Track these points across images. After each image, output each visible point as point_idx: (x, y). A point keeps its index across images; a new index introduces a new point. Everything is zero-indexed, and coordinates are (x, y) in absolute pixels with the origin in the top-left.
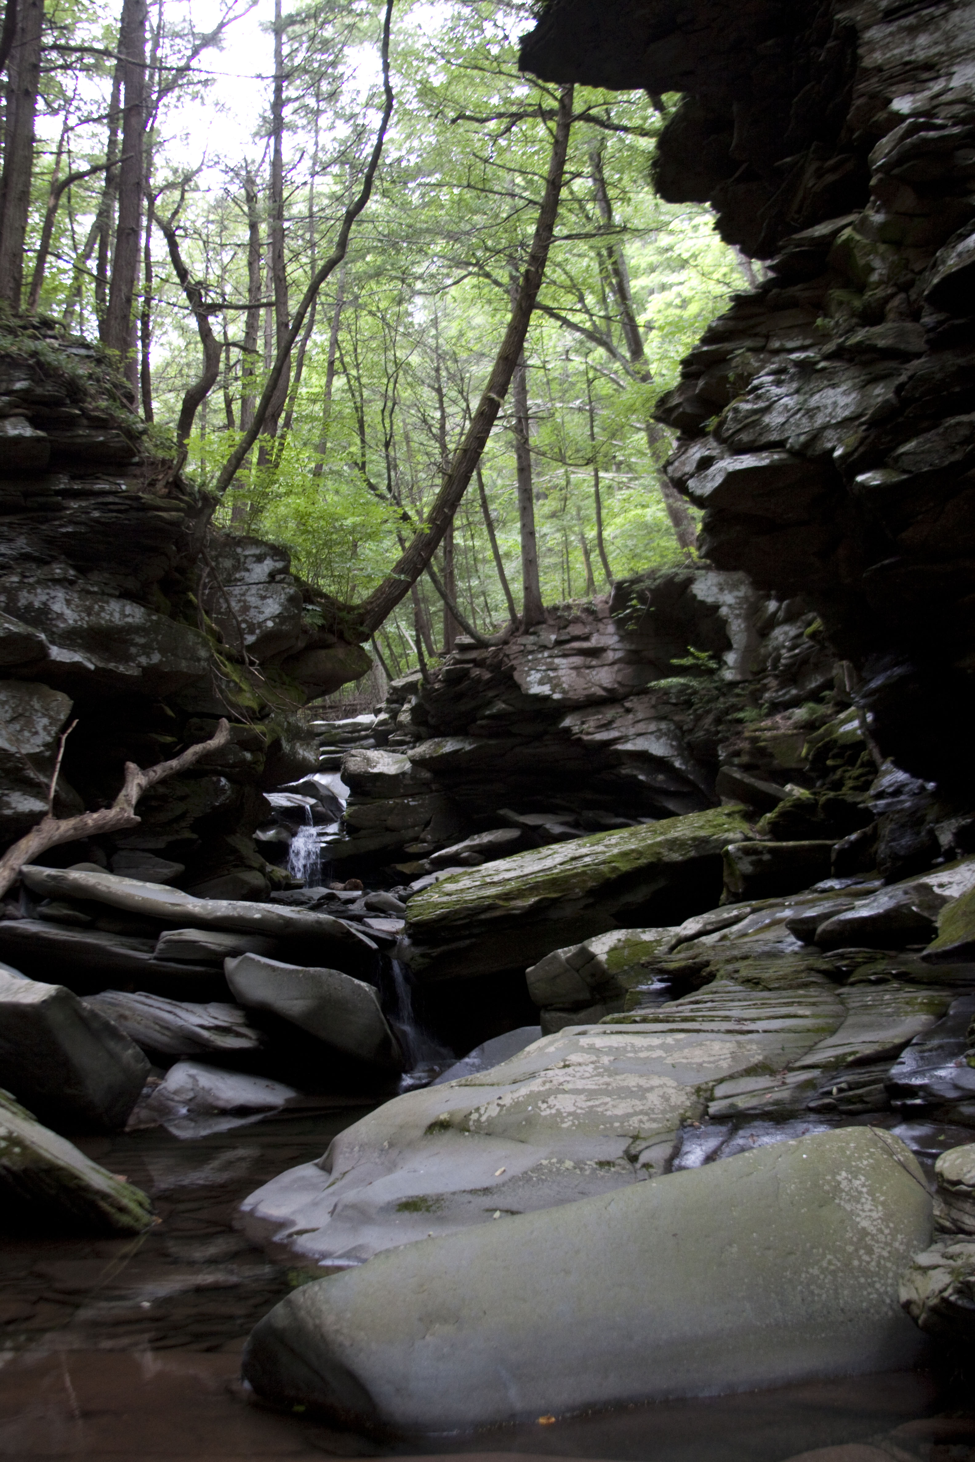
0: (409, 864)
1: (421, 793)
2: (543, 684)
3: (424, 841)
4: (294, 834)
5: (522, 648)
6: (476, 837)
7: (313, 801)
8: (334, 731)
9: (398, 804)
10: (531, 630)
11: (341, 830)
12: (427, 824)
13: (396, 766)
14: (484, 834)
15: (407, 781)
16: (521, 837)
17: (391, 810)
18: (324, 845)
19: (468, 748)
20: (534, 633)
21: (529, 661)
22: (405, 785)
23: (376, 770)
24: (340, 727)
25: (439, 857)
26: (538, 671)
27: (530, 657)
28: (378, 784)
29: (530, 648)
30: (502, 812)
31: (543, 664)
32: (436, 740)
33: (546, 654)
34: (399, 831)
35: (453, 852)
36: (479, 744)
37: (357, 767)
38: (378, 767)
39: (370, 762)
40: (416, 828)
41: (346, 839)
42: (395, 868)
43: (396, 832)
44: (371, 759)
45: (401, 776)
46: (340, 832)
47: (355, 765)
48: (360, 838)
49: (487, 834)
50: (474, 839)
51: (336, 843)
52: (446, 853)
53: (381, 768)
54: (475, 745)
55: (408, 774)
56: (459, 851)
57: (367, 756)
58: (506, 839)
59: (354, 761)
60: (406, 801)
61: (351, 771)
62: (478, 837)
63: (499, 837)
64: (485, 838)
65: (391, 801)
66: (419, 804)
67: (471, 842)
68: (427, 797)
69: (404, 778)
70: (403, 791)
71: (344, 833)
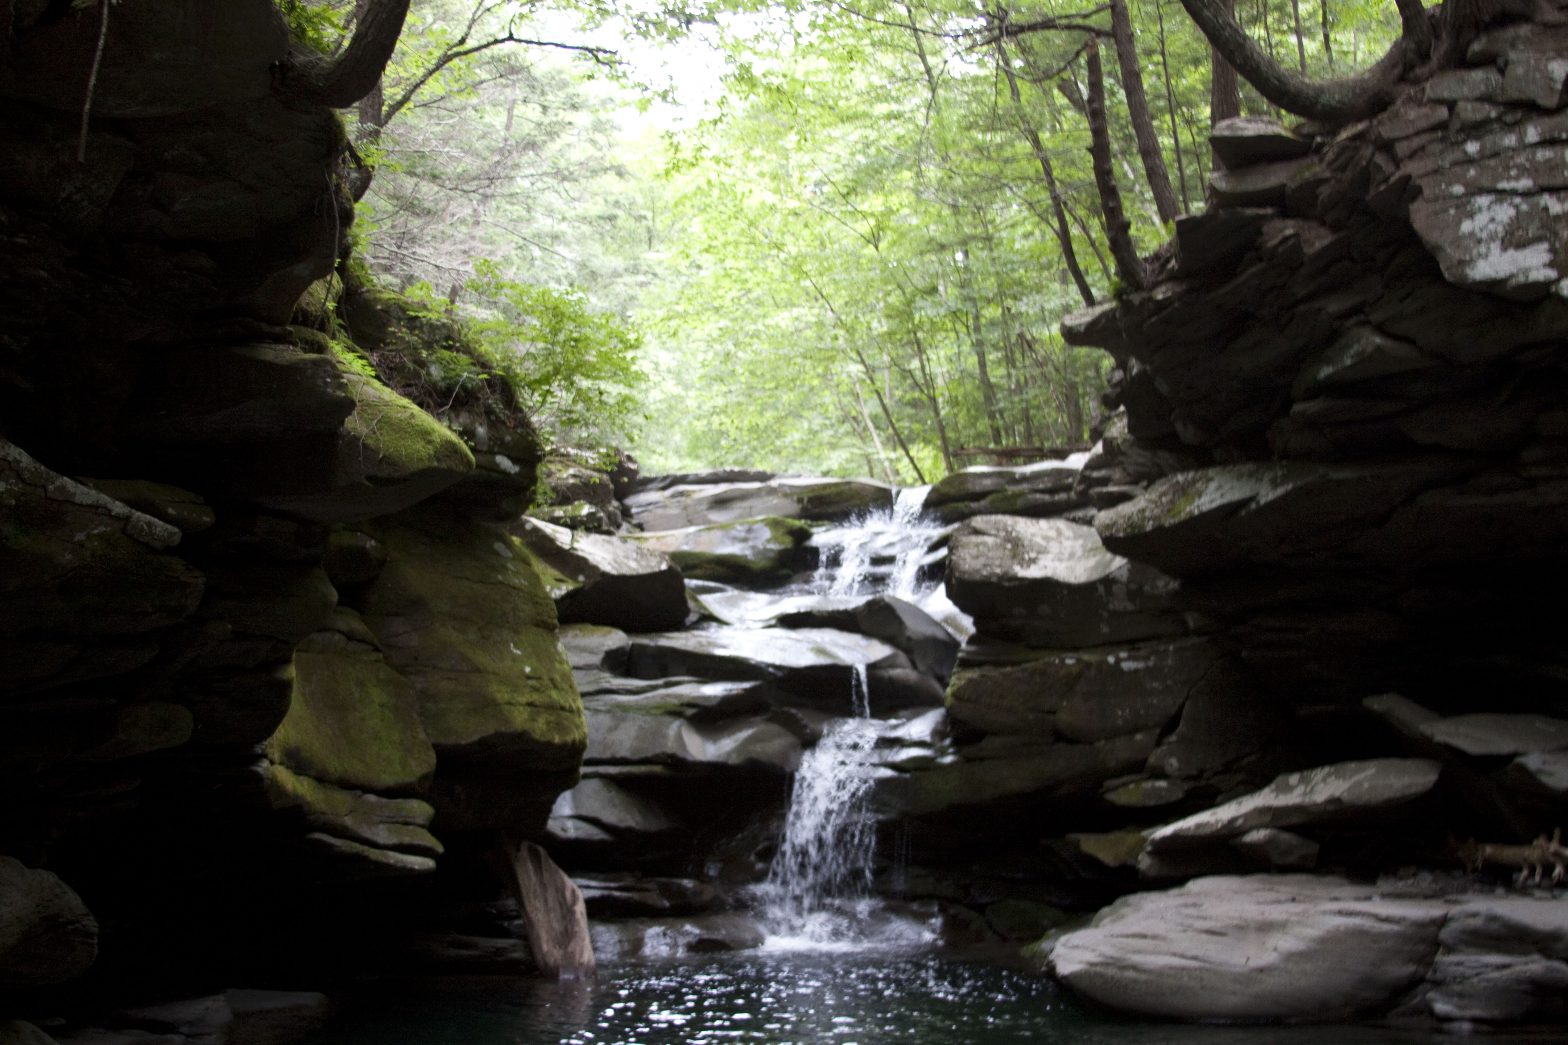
0: (1113, 836)
1: (1157, 638)
2: (1521, 245)
3: (1159, 773)
4: (810, 742)
5: (1443, 113)
6: (1294, 779)
7: (879, 651)
8: (1012, 489)
9: (1088, 665)
10: (1476, 47)
11: (938, 733)
12: (1170, 725)
13: (1092, 562)
14: (1319, 774)
15: (1121, 603)
16: (1437, 785)
17: (1071, 682)
18: (887, 773)
19: (1267, 495)
20: (1487, 60)
21: (1470, 161)
22: (1114, 614)
23: (1033, 572)
24: (1024, 479)
25: (1175, 837)
26: (1502, 195)
27: (1472, 147)
28: (1044, 609)
29: (1469, 111)
30: (1377, 704)
31: (1523, 171)
32: (1180, 478)
33: (1532, 134)
34: (1091, 743)
35: (1220, 825)
36: (1299, 483)
37: (982, 560)
38: (1041, 563)
39: (1020, 548)
40: (1139, 737)
41: (948, 759)
42: (1076, 845)
43: (1081, 746)
44: (1026, 543)
45: (1101, 589)
46: (937, 740)
47: (977, 557)
48: (982, 759)
49: (1329, 775)
50: (1289, 789)
51: (917, 769)
52: (1198, 826)
53: (1050, 564)
54: (1290, 486)
55: (1121, 583)
56: (1240, 822)
57: (1014, 534)
58: (1387, 794)
59: (977, 545)
60: (1111, 659)
61: (964, 572)
62: (1302, 781)
63: (1366, 785)
64: (1322, 785)
65: (1071, 658)
66: (1147, 669)
67: (1276, 797)
68: (1171, 648)
69: (1109, 592)
70: (1105, 629)
71: (947, 742)
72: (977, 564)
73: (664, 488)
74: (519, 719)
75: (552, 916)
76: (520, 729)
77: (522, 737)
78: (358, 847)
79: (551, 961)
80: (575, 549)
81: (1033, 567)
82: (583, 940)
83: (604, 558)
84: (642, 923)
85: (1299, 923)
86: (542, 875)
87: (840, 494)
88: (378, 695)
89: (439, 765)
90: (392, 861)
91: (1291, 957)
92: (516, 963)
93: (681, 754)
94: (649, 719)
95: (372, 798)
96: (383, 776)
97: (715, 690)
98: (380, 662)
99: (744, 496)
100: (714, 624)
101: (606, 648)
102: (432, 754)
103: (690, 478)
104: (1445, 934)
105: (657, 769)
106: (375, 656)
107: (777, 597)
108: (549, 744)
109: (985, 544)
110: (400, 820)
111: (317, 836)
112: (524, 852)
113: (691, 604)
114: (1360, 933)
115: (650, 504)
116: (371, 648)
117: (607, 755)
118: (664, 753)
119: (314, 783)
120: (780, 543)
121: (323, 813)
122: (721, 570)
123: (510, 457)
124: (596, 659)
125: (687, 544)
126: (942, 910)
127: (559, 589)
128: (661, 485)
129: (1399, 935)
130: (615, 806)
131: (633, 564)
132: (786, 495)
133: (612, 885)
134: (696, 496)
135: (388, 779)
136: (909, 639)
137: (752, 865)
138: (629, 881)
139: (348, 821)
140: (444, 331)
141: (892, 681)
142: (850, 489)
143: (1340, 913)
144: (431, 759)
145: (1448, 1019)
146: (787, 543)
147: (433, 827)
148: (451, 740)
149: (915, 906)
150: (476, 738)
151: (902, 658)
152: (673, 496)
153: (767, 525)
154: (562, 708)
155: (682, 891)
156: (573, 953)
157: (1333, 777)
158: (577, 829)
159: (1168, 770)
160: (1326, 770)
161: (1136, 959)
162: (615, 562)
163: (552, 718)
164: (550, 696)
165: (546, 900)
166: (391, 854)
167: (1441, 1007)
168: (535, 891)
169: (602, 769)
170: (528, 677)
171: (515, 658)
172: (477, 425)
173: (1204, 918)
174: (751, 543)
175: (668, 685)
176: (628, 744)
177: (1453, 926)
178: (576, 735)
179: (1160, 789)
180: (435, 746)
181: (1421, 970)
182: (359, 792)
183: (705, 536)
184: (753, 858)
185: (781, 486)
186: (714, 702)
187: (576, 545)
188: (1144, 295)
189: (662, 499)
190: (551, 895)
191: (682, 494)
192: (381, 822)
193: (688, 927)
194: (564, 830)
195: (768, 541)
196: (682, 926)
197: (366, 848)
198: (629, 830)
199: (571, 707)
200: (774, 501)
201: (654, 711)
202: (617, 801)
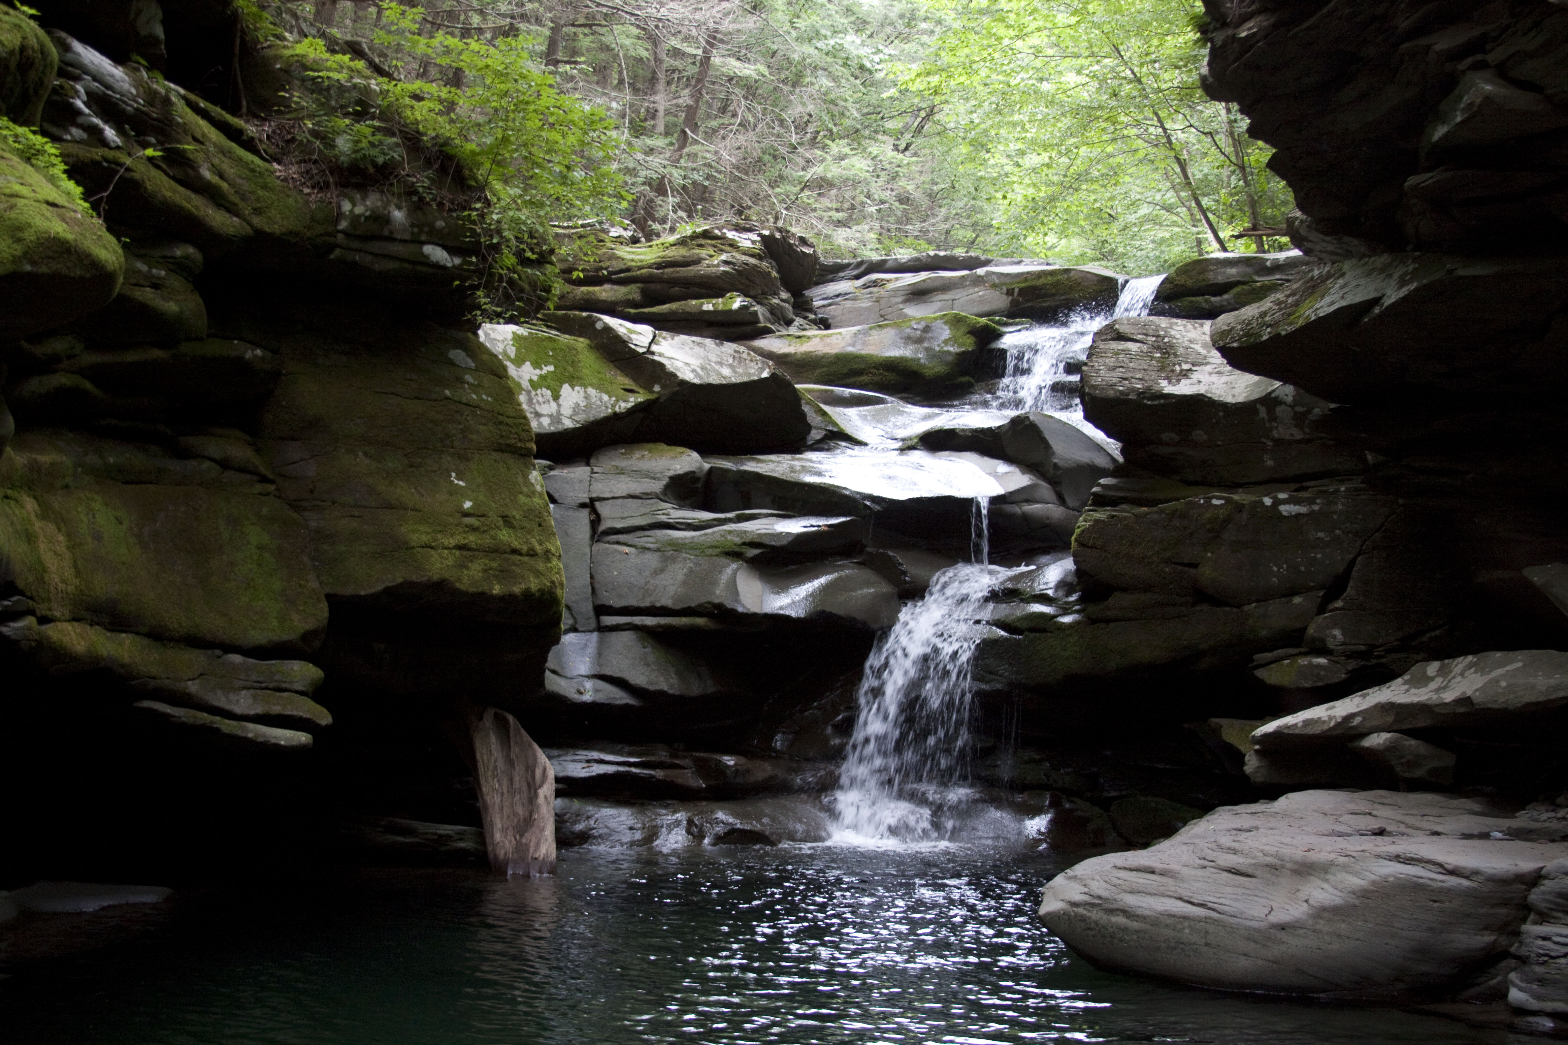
1: (1327, 475)
3: (1318, 647)
4: (914, 593)
6: (1433, 668)
7: (1015, 480)
8: (1261, 280)
9: (1239, 508)
12: (1337, 586)
14: (1461, 663)
15: (1286, 431)
17: (1216, 529)
18: (996, 633)
19: (1392, 296)
22: (1279, 442)
23: (1184, 388)
28: (1199, 435)
34: (1239, 606)
35: (1332, 724)
36: (1425, 281)
37: (1120, 372)
38: (1195, 377)
39: (1172, 358)
40: (1297, 600)
41: (1067, 619)
42: (1216, 731)
43: (1227, 609)
44: (1181, 351)
45: (1263, 412)
46: (1060, 593)
47: (1114, 369)
48: (1108, 621)
49: (1470, 666)
50: (1423, 680)
51: (1032, 630)
52: (1307, 723)
53: (1205, 378)
54: (1413, 286)
55: (1285, 403)
56: (1357, 720)
57: (1166, 340)
58: (1529, 698)
59: (1117, 353)
60: (1268, 501)
61: (1095, 387)
62: (1443, 672)
63: (1503, 684)
64: (1459, 679)
65: (1218, 498)
66: (1312, 513)
67: (1407, 691)
68: (1343, 489)
69: (1273, 418)
70: (1270, 463)
71: (1073, 598)
72: (1112, 377)
73: (857, 277)
74: (438, 565)
75: (517, 798)
76: (436, 578)
77: (440, 586)
78: (205, 717)
79: (501, 854)
80: (653, 353)
81: (1183, 382)
82: (543, 830)
83: (687, 364)
84: (666, 807)
85: (1345, 868)
86: (509, 748)
87: (1056, 284)
88: (256, 535)
89: (331, 618)
90: (250, 735)
91: (1322, 912)
92: (465, 852)
93: (729, 604)
94: (702, 560)
95: (237, 658)
96: (253, 633)
97: (795, 527)
98: (268, 494)
99: (946, 287)
100: (843, 444)
101: (671, 473)
102: (324, 606)
103: (889, 264)
104: (1535, 896)
105: (700, 621)
106: (259, 488)
107: (936, 410)
108: (483, 597)
109: (1126, 352)
110: (271, 685)
111: (146, 704)
112: (488, 720)
113: (813, 418)
114: (1415, 887)
115: (838, 296)
116: (255, 478)
117: (646, 603)
118: (709, 603)
119: (146, 641)
120: (960, 345)
121: (154, 678)
122: (891, 376)
123: (445, 247)
124: (657, 486)
125: (853, 345)
126: (1055, 804)
127: (626, 401)
128: (855, 272)
129: (1468, 894)
130: (647, 665)
131: (726, 371)
132: (994, 286)
133: (632, 760)
134: (890, 286)
135: (258, 637)
136: (1056, 466)
137: (826, 740)
138: (662, 755)
139: (193, 687)
140: (355, 94)
141: (1026, 518)
142: (1068, 279)
143: (1397, 858)
144: (322, 612)
145: (1521, 1011)
146: (968, 344)
147: (318, 694)
148: (349, 590)
149: (1019, 798)
150: (379, 588)
151: (1045, 491)
152: (865, 286)
153: (946, 323)
154: (515, 551)
155: (721, 769)
156: (527, 846)
157: (1473, 670)
158: (597, 691)
159: (1331, 644)
160: (1470, 658)
161: (1131, 900)
162: (703, 368)
163: (494, 565)
164: (494, 537)
165: (511, 780)
166: (251, 726)
167: (1516, 995)
168: (495, 768)
169: (637, 620)
170: (466, 514)
171: (454, 491)
172: (392, 208)
173: (1235, 852)
174: (926, 345)
175: (740, 519)
176: (672, 590)
177: (1547, 885)
178: (534, 585)
179: (1319, 666)
180: (329, 597)
181: (1503, 941)
182: (218, 652)
183: (876, 336)
184: (829, 730)
185: (989, 274)
186: (784, 542)
187: (654, 348)
188: (1230, 32)
189: (852, 290)
190: (518, 774)
191: (875, 284)
192: (244, 688)
193: (721, 815)
194: (581, 693)
195: (946, 342)
196: (712, 812)
197: (218, 718)
198: (661, 693)
199: (533, 549)
200: (980, 292)
201: (710, 551)
202: (651, 659)
